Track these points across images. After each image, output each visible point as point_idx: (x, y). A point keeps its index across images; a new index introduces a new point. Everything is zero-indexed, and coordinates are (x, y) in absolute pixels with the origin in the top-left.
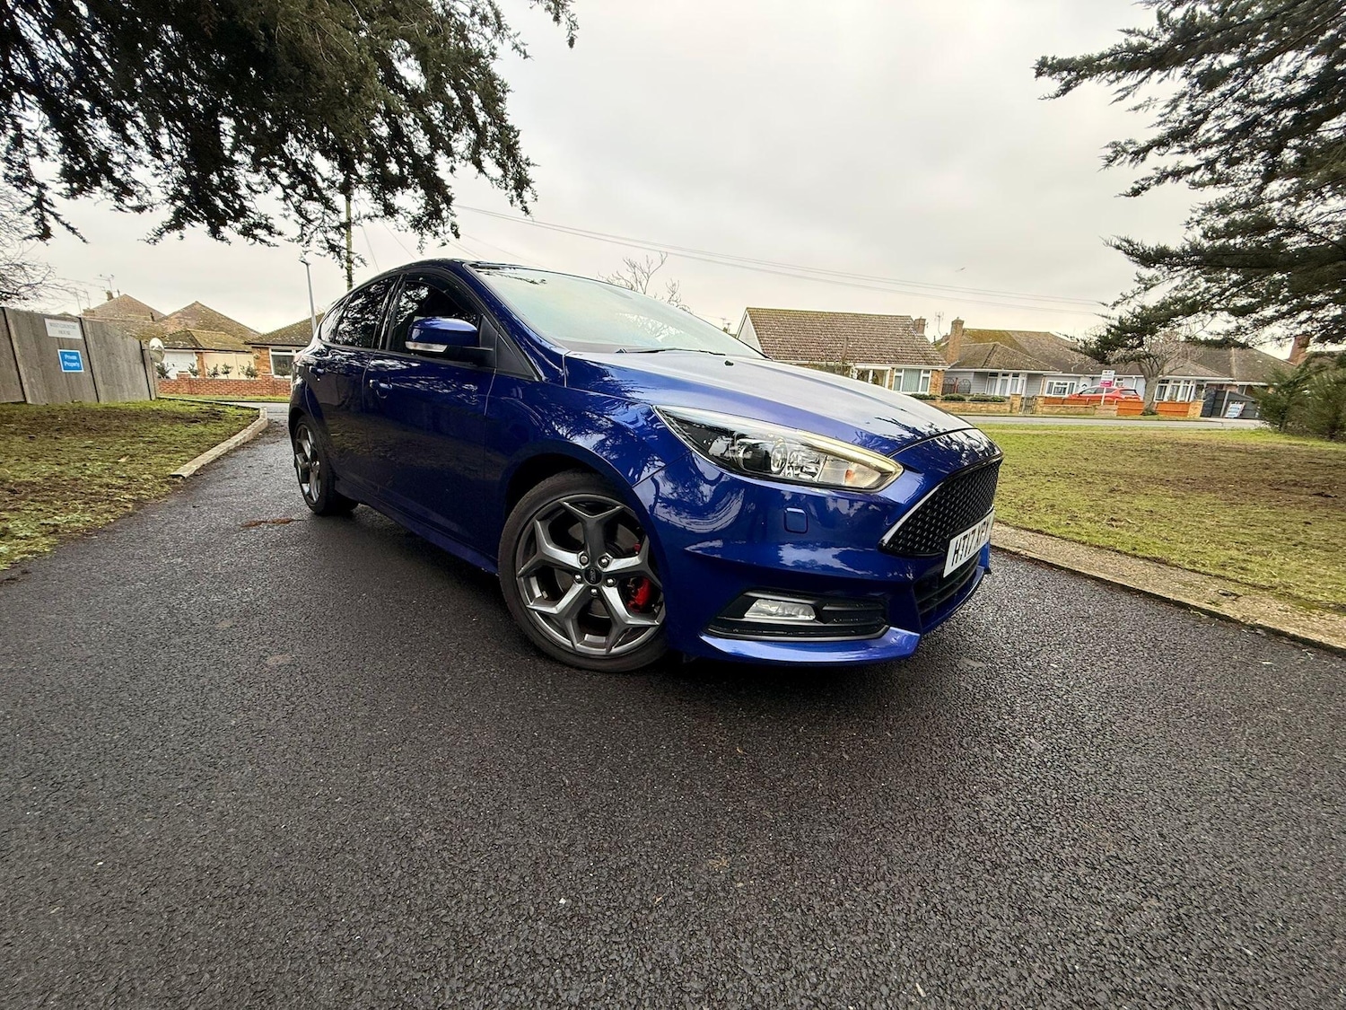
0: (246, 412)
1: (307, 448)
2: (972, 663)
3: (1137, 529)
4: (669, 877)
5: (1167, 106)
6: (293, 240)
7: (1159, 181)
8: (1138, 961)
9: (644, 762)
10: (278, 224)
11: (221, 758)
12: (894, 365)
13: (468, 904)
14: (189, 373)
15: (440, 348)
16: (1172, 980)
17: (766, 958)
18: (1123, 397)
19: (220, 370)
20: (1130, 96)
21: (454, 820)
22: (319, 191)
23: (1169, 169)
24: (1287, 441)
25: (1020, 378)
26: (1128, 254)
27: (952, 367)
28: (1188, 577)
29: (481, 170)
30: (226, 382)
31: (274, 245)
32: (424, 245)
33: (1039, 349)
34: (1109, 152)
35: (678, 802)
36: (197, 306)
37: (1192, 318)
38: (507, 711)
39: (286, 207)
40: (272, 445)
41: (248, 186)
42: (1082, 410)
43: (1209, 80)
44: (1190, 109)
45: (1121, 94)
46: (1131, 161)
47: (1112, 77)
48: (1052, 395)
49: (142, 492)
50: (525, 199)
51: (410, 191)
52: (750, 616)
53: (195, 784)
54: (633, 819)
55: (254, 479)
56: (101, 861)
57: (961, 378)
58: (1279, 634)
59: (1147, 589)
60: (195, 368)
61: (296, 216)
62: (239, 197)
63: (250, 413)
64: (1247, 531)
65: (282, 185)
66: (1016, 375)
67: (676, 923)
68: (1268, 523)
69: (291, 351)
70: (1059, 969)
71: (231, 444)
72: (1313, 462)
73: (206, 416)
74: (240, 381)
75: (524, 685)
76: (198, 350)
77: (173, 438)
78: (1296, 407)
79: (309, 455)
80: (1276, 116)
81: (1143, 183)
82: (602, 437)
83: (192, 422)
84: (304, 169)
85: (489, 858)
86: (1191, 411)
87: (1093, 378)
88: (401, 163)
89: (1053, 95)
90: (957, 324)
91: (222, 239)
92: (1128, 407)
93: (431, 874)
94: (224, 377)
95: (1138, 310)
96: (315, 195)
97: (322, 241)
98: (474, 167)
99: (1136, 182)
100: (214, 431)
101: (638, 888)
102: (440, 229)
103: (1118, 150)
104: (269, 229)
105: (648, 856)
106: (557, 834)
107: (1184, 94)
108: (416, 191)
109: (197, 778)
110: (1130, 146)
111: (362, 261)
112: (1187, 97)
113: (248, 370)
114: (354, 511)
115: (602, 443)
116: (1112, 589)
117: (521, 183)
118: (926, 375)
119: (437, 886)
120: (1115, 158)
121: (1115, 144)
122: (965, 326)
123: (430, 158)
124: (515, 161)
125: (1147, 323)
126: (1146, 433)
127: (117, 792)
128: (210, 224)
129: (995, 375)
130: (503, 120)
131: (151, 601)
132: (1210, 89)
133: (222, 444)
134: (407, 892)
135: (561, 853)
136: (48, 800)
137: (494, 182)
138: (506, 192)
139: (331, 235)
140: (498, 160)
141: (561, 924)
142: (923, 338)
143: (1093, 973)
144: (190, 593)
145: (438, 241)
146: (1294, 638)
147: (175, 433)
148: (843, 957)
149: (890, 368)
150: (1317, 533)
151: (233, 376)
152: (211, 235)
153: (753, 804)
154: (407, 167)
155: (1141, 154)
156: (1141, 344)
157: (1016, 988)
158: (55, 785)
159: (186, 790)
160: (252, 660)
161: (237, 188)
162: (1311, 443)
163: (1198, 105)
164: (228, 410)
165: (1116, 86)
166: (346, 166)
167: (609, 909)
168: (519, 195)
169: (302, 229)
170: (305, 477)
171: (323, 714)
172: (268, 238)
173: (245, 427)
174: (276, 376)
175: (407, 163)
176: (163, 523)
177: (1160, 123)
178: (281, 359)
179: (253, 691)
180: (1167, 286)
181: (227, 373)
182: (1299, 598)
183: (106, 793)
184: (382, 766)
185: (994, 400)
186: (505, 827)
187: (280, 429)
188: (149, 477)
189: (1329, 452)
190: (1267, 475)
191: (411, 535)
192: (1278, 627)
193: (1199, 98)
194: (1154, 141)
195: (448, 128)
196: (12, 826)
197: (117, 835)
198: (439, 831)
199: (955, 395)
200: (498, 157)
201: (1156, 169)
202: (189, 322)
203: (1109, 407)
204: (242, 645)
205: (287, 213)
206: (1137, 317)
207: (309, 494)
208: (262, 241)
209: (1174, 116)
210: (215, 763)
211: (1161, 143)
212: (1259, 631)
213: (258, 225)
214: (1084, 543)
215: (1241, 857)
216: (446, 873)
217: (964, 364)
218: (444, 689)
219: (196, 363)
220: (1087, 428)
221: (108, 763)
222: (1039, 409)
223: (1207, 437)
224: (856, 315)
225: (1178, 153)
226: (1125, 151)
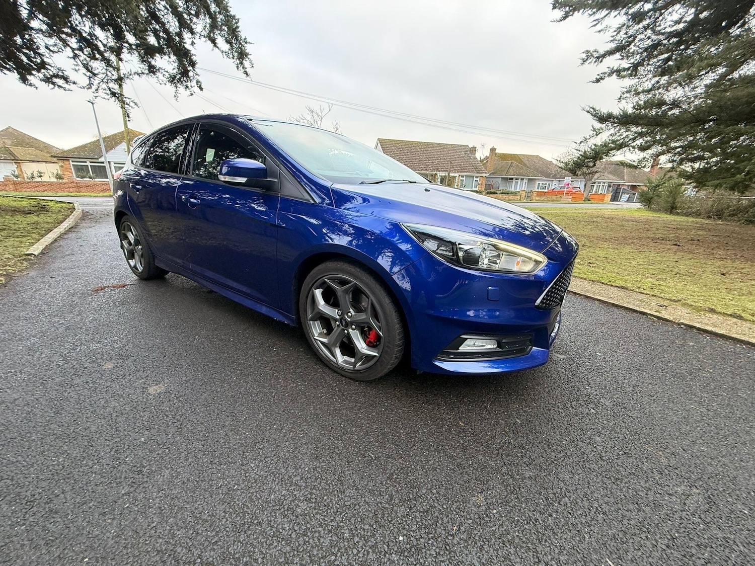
0: (64, 205)
1: (131, 238)
2: (558, 355)
3: (602, 268)
4: (455, 513)
5: (615, 31)
6: (84, 88)
7: (609, 75)
8: (701, 526)
9: (411, 437)
10: (72, 76)
11: (144, 467)
12: (460, 173)
13: (346, 549)
14: (12, 177)
15: (243, 180)
16: (720, 535)
17: (526, 557)
18: (574, 191)
19: (35, 174)
20: (599, 24)
21: (315, 491)
22: (101, 53)
23: (615, 68)
24: (651, 215)
25: (524, 181)
26: (593, 115)
27: (490, 175)
28: (641, 297)
29: (215, 45)
30: (42, 183)
31: (69, 90)
32: (178, 94)
33: (533, 165)
34: (584, 56)
35: (440, 461)
36: (10, 130)
37: (619, 152)
38: (319, 412)
39: (76, 63)
40: (90, 229)
41: (47, 47)
42: (555, 199)
43: (638, 17)
44: (626, 33)
45: (595, 23)
46: (595, 62)
47: (590, 12)
48: (539, 190)
49: (8, 268)
50: (246, 66)
51: (166, 57)
52: (463, 348)
53: (132, 489)
54: (420, 476)
55: (87, 255)
56: (86, 558)
57: (495, 180)
58: (692, 327)
59: (625, 305)
60: (16, 173)
61: (84, 71)
62: (39, 54)
63: (68, 206)
64: (651, 267)
65: (71, 48)
66: (522, 179)
67: (470, 542)
68: (660, 262)
69: (86, 162)
70: (669, 537)
71: (62, 230)
72: (666, 226)
73: (36, 209)
74: (53, 182)
75: (322, 393)
76: (17, 161)
77: (17, 226)
78: (656, 197)
79: (132, 242)
80: (669, 41)
81: (601, 75)
82: (350, 239)
83: (27, 214)
84: (89, 38)
85: (346, 515)
86: (606, 199)
87: (559, 181)
88: (158, 37)
89: (558, 19)
90: (493, 150)
91: (31, 85)
92: (577, 197)
93: (315, 532)
94: (39, 179)
95: (593, 147)
96: (98, 56)
97: (105, 89)
98: (209, 43)
99: (598, 75)
100: (46, 220)
101: (440, 522)
102: (189, 84)
103: (589, 55)
104: (66, 79)
105: (438, 500)
106: (380, 493)
107: (624, 25)
108: (170, 57)
109: (133, 484)
110: (595, 53)
111: (136, 104)
112: (625, 27)
113: (57, 175)
114: (167, 276)
115: (351, 242)
116: (607, 306)
117: (242, 55)
118: (477, 179)
119: (322, 540)
120: (587, 59)
121: (588, 52)
122: (497, 151)
123: (179, 35)
124: (237, 40)
125: (597, 155)
126: (589, 211)
127: (78, 503)
128: (19, 73)
129: (512, 179)
130: (227, 11)
131: (47, 352)
132: (639, 23)
133: (55, 230)
134: (305, 547)
135: (387, 506)
136: (27, 516)
137: (224, 54)
138: (233, 60)
139: (112, 85)
140: (226, 39)
141: (406, 554)
142: (475, 158)
143: (684, 537)
144: (74, 344)
145: (188, 92)
146: (699, 329)
147: (17, 222)
148: (564, 549)
149: (458, 175)
150: (682, 267)
151: (45, 179)
152: (21, 81)
153: (481, 457)
154: (162, 40)
155: (601, 57)
156: (595, 165)
157: (654, 552)
158: (29, 504)
159: (128, 494)
160: (138, 391)
161: (38, 48)
162: (662, 216)
163: (631, 32)
164: (50, 204)
165: (593, 18)
166: (119, 36)
167: (429, 540)
168: (241, 63)
169: (90, 80)
170: (131, 255)
171: (202, 426)
172: (65, 85)
173: (68, 216)
174: (78, 179)
175: (163, 37)
176: (32, 291)
177: (611, 41)
178: (80, 167)
179: (146, 414)
180: (608, 134)
181: (41, 176)
182: (692, 305)
183: (70, 505)
184: (255, 459)
185: (512, 193)
186: (347, 492)
187: (92, 217)
188: (10, 256)
189: (672, 221)
190: (649, 234)
191: (211, 292)
192: (691, 324)
193: (631, 28)
194: (607, 51)
195: (189, 14)
196: (7, 541)
197: (90, 536)
198: (309, 500)
199: (492, 190)
200: (226, 36)
201: (608, 68)
202: (6, 141)
203: (567, 196)
204: (126, 380)
205: (77, 68)
206: (593, 150)
207: (135, 267)
208: (59, 86)
209: (618, 38)
210: (141, 471)
211: (611, 53)
212: (682, 326)
213: (57, 76)
214: (585, 279)
215: (722, 457)
216: (324, 530)
217: (496, 173)
218: (274, 400)
219: (16, 170)
220: (561, 209)
221: (62, 481)
222: (534, 198)
223: (616, 213)
224: (439, 144)
225: (620, 59)
226: (592, 55)
